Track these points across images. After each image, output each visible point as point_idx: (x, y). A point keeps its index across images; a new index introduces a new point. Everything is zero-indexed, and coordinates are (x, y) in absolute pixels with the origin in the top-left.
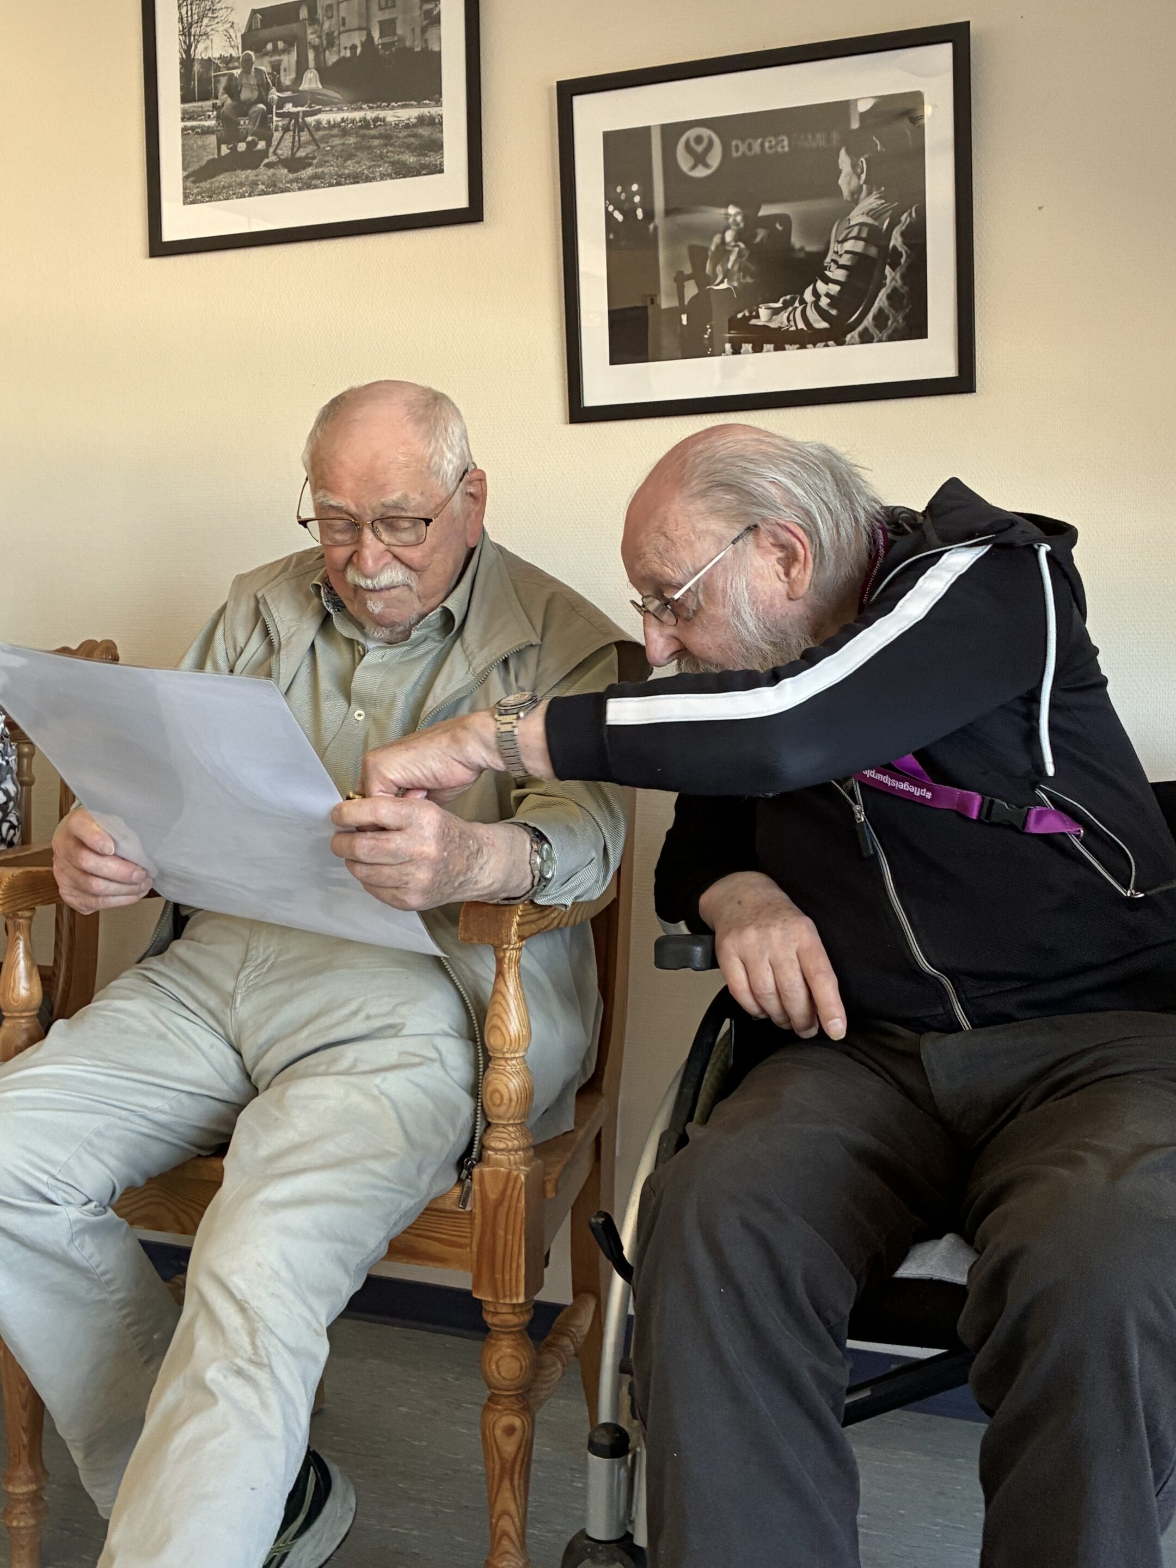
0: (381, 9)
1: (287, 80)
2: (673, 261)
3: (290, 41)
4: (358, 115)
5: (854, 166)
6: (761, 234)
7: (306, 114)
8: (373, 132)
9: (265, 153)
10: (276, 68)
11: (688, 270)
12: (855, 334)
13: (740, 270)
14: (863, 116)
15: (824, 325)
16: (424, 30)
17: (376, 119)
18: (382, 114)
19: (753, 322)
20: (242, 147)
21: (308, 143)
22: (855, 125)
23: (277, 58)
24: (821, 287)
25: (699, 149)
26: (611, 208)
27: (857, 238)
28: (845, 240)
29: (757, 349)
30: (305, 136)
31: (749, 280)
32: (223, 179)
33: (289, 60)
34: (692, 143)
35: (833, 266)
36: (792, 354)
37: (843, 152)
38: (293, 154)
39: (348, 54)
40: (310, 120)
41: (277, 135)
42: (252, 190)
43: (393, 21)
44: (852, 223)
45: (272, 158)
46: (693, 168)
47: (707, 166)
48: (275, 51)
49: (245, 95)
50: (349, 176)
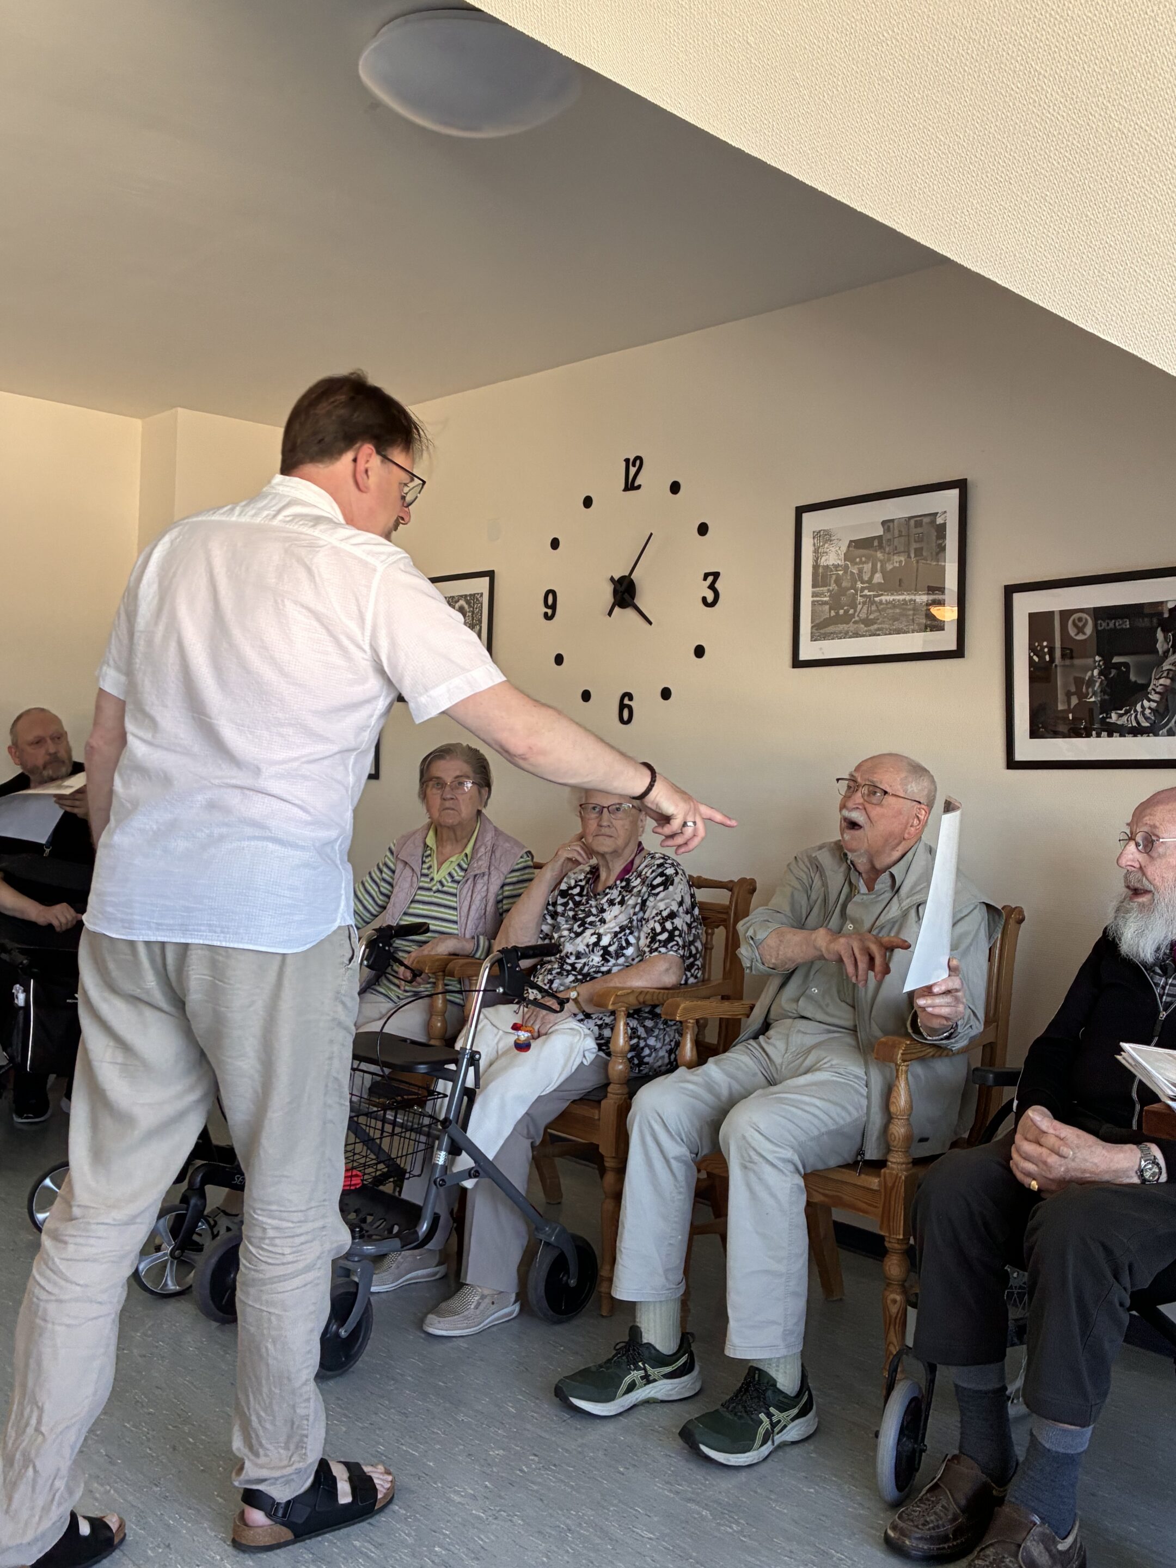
0: (915, 542)
1: (866, 578)
2: (1065, 685)
3: (868, 558)
4: (901, 598)
5: (1166, 638)
6: (1113, 672)
7: (875, 596)
8: (909, 607)
9: (853, 616)
10: (860, 571)
11: (1073, 689)
12: (1165, 730)
13: (1101, 692)
15: (1147, 725)
16: (937, 554)
17: (911, 600)
18: (913, 597)
19: (1108, 720)
20: (841, 612)
21: (875, 611)
22: (1166, 615)
23: (861, 566)
24: (1146, 703)
25: (1080, 624)
26: (1032, 654)
27: (1167, 677)
28: (1160, 678)
30: (874, 608)
31: (1106, 697)
32: (831, 629)
33: (867, 567)
34: (1077, 621)
35: (1153, 692)
37: (1159, 629)
38: (867, 617)
39: (898, 565)
40: (877, 599)
41: (859, 607)
42: (846, 635)
43: (922, 549)
44: (1164, 669)
45: (857, 618)
46: (1076, 635)
47: (1084, 634)
48: (861, 562)
49: (845, 584)
50: (895, 630)
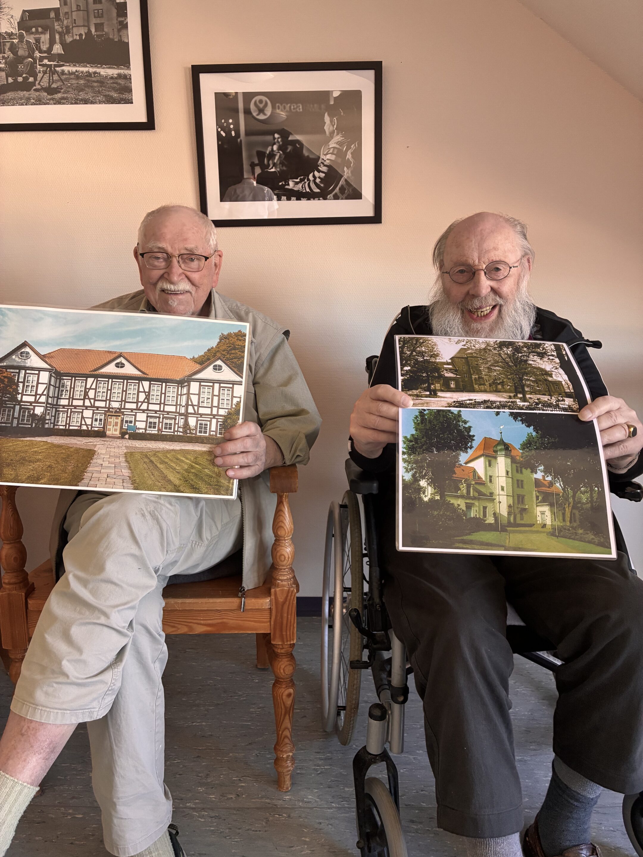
0: (95, 17)
1: (44, 47)
2: (250, 157)
3: (45, 29)
4: (85, 69)
5: (331, 121)
7: (56, 66)
8: (94, 79)
9: (33, 84)
11: (256, 161)
12: (331, 195)
13: (280, 163)
14: (335, 98)
15: (318, 190)
16: (119, 31)
17: (95, 73)
18: (98, 70)
19: (287, 187)
20: (20, 79)
21: (58, 81)
22: (332, 102)
23: (38, 36)
24: (316, 173)
25: (261, 106)
26: (219, 130)
27: (332, 154)
28: (327, 154)
29: (289, 199)
30: (56, 77)
31: (284, 168)
32: (10, 95)
33: (45, 38)
34: (257, 102)
35: (322, 165)
36: (304, 202)
37: (326, 114)
38: (50, 86)
39: (78, 38)
40: (57, 69)
41: (40, 75)
42: (27, 102)
43: (102, 24)
44: (330, 147)
45: (38, 87)
46: (258, 115)
47: (265, 114)
48: (37, 32)
49: (21, 52)
50: (82, 100)
